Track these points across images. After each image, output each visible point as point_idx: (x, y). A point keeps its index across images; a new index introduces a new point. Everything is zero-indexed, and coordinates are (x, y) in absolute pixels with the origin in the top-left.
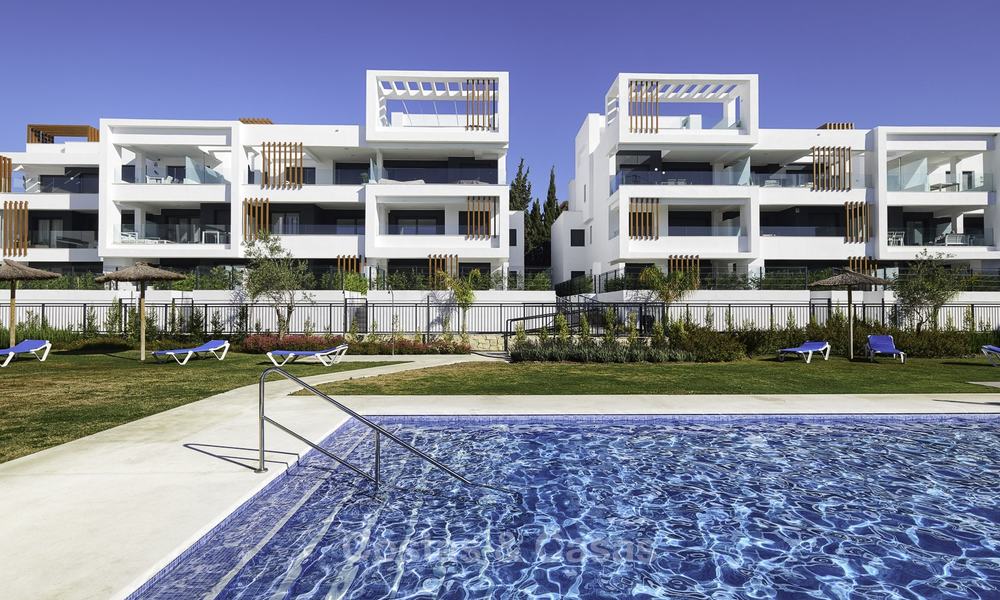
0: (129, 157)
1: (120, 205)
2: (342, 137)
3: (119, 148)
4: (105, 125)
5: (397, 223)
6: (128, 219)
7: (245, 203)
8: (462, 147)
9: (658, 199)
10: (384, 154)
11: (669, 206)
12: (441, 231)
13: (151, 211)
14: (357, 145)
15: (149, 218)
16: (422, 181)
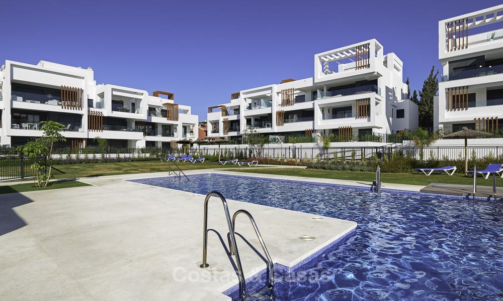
0: (250, 101)
1: (246, 117)
2: (307, 83)
3: (245, 99)
4: (241, 92)
5: (336, 114)
6: (249, 121)
7: (277, 113)
8: (352, 78)
9: (467, 87)
10: (327, 86)
11: (487, 88)
12: (350, 116)
13: (256, 118)
14: (312, 85)
15: (256, 120)
16: (340, 95)
